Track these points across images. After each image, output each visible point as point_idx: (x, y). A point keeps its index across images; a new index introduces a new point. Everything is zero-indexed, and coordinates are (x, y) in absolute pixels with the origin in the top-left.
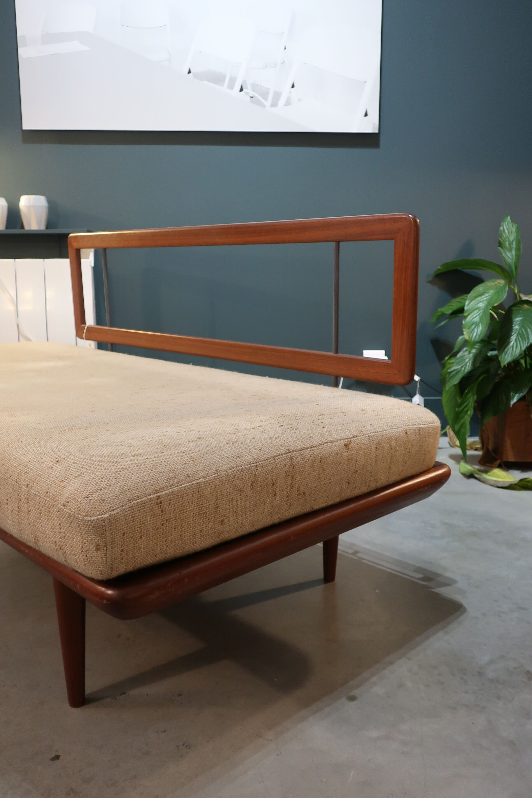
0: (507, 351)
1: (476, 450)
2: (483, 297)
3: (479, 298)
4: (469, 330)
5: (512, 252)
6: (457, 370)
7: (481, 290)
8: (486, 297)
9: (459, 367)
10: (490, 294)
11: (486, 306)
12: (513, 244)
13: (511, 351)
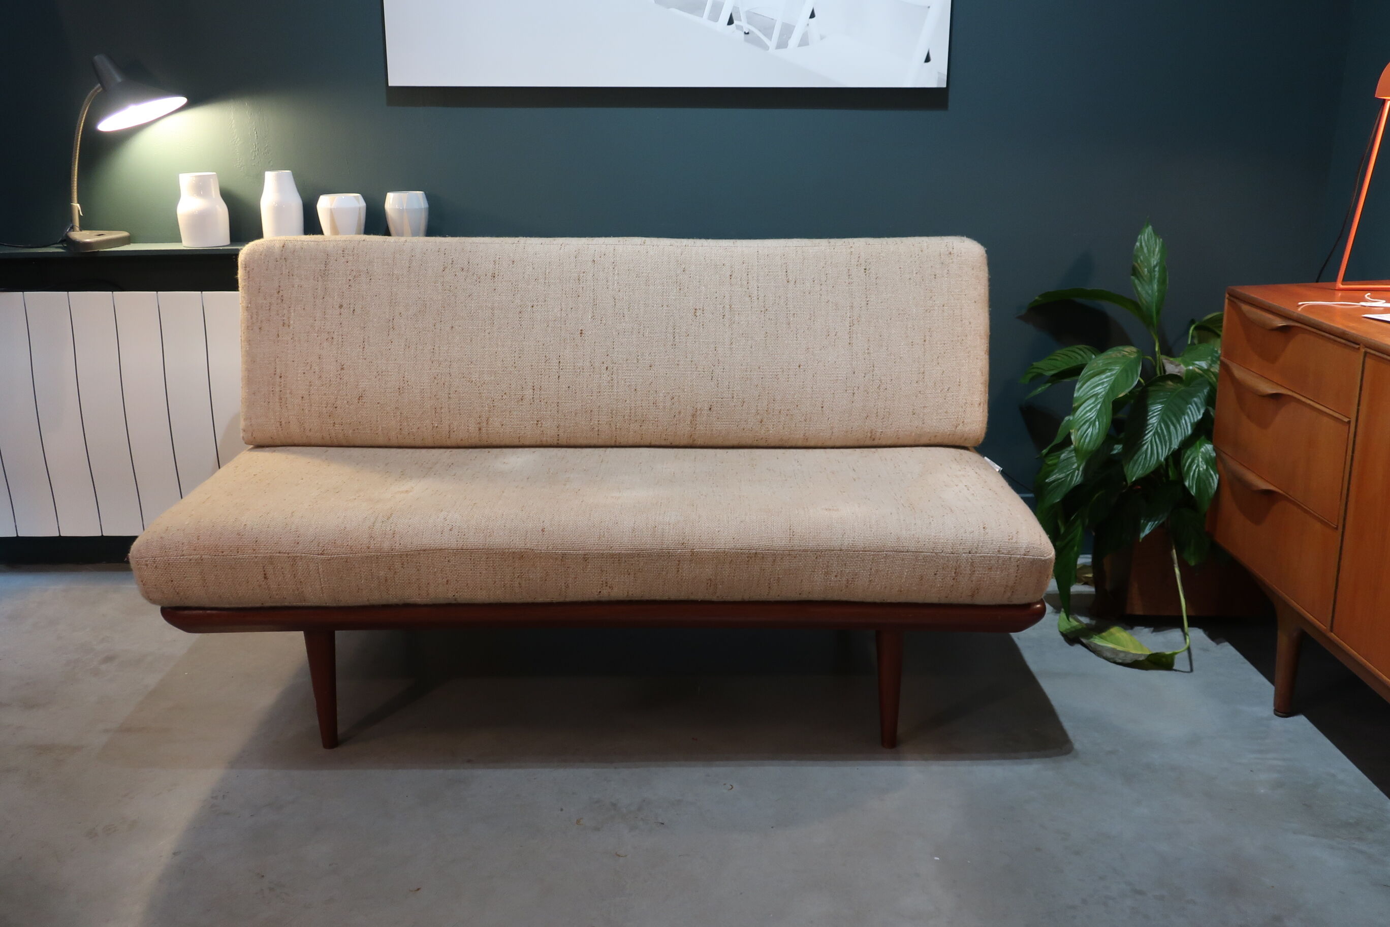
0: (1137, 460)
1: (1086, 583)
2: (1104, 376)
3: (1096, 379)
4: (1079, 432)
5: (1152, 287)
6: (1060, 481)
7: (1101, 364)
8: (1106, 377)
9: (1062, 476)
10: (1114, 372)
11: (1107, 394)
12: (1154, 271)
13: (1143, 460)
